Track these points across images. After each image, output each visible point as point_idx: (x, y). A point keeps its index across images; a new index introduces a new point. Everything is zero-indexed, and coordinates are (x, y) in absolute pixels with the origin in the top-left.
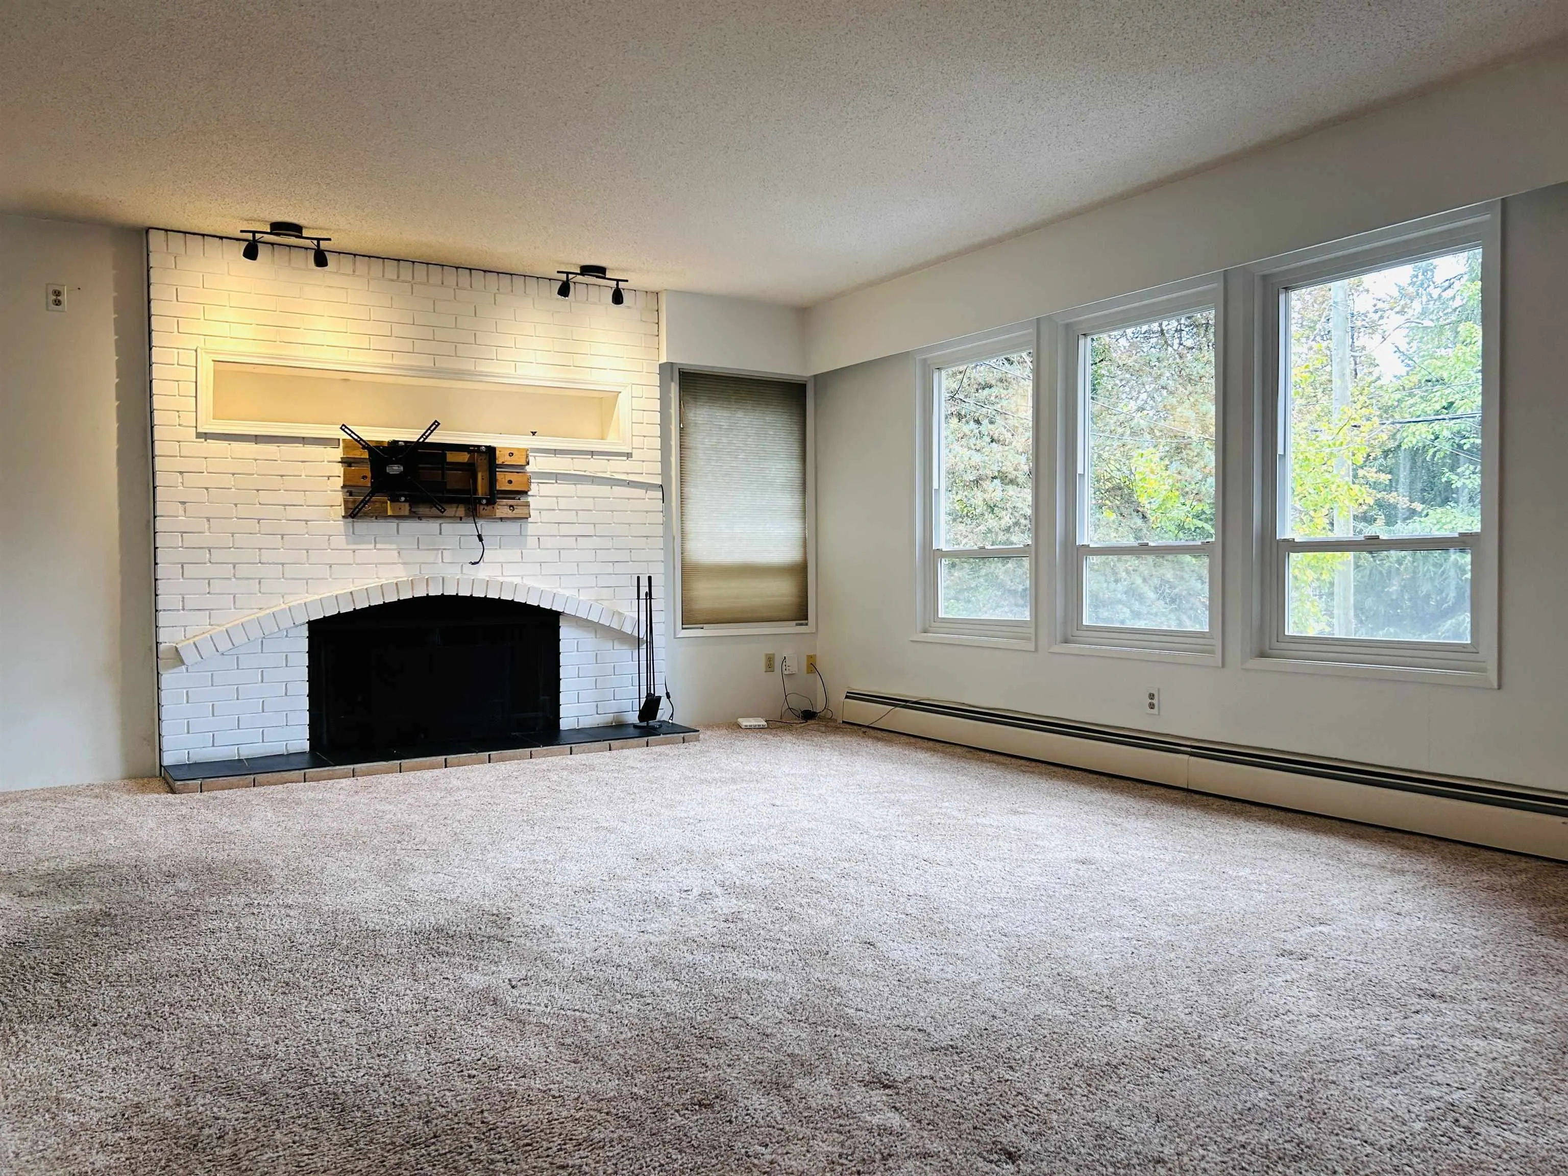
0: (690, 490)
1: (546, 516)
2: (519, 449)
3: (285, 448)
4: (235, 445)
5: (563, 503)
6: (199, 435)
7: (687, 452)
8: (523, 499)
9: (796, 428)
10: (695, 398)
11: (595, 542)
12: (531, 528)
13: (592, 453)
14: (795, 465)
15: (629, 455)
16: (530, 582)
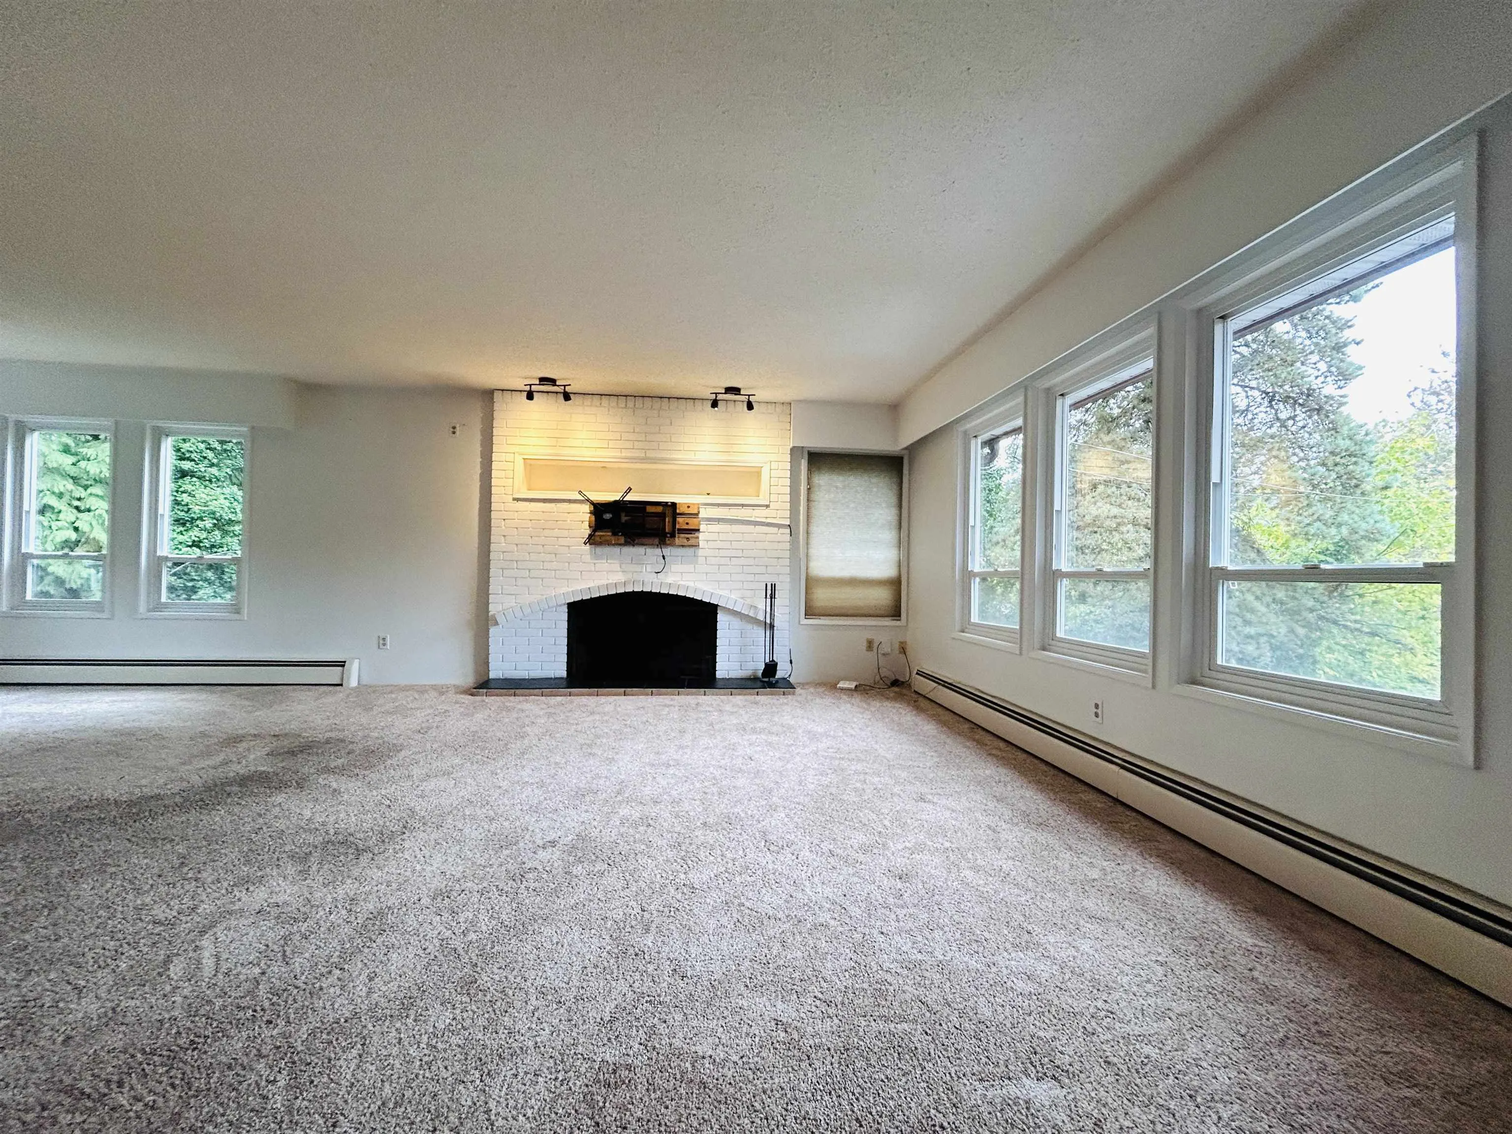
0: (814, 528)
1: (712, 545)
2: (694, 504)
3: (559, 505)
4: (533, 504)
5: (723, 537)
6: (514, 499)
7: (812, 504)
8: (697, 534)
9: (895, 487)
10: (819, 469)
11: (742, 561)
12: (700, 552)
13: (743, 505)
14: (894, 511)
15: (767, 506)
16: (699, 585)
